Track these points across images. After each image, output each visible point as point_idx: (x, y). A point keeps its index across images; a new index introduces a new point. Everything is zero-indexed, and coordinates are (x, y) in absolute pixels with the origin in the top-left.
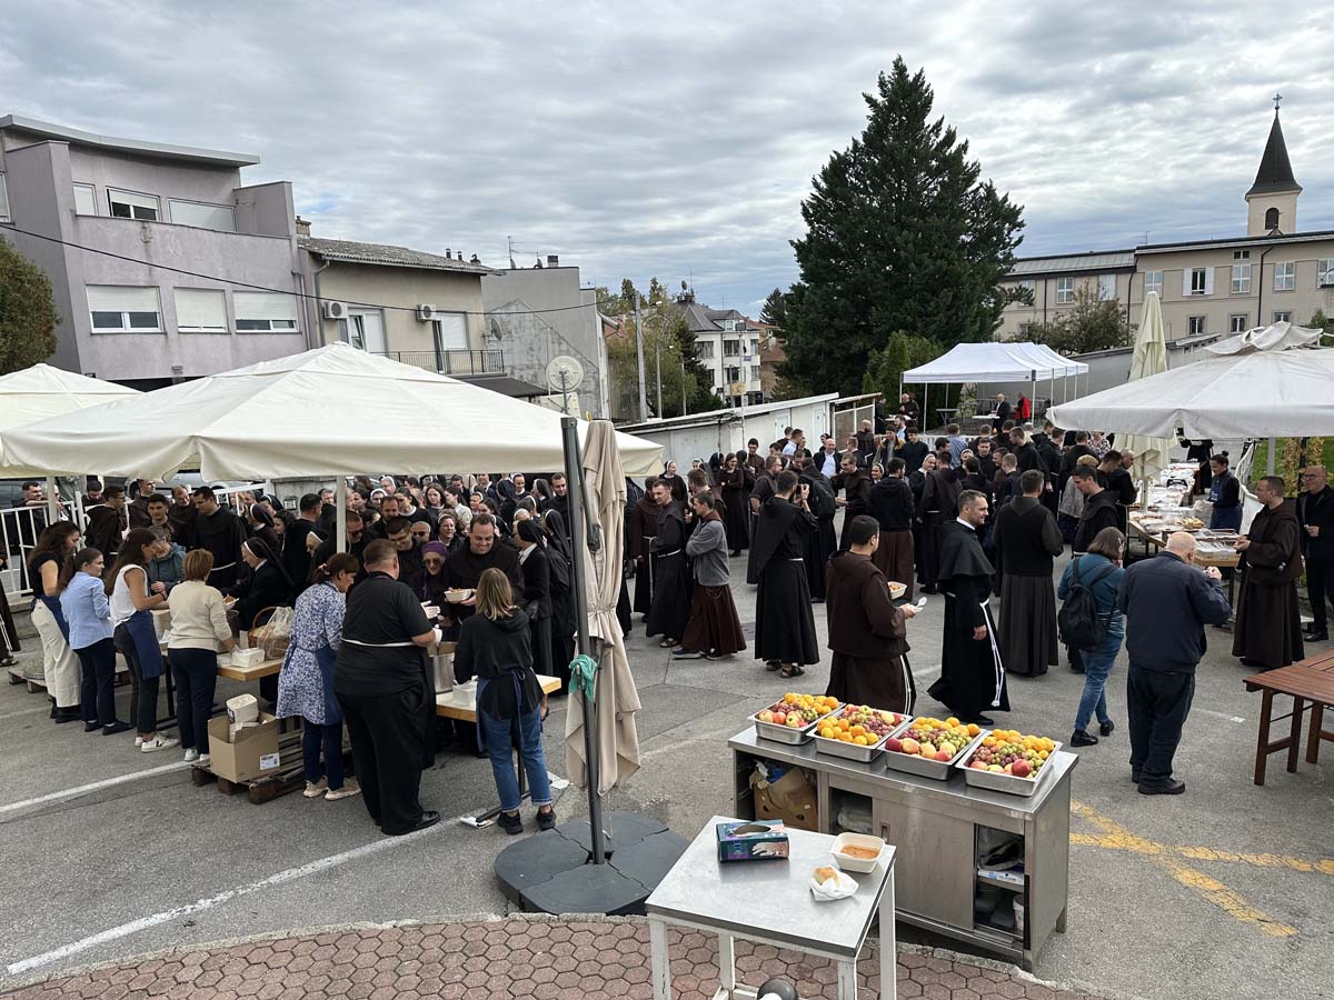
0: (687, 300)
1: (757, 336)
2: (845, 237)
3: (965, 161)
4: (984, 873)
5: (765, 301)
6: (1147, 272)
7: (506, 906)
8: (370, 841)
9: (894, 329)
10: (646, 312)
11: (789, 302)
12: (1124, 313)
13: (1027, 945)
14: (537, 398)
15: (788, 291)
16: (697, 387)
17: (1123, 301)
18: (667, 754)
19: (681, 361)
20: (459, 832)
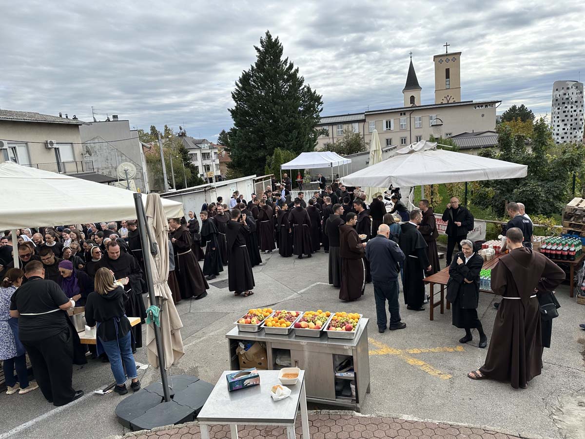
0: (183, 135)
1: (217, 151)
2: (252, 108)
3: (298, 76)
4: (338, 374)
5: (219, 135)
6: (370, 122)
7: (123, 430)
8: (47, 411)
9: (275, 147)
10: (163, 141)
11: (230, 135)
12: (362, 138)
13: (358, 402)
14: (112, 183)
15: (229, 131)
16: (191, 174)
17: (362, 133)
18: (195, 345)
19: (182, 163)
20: (95, 398)
